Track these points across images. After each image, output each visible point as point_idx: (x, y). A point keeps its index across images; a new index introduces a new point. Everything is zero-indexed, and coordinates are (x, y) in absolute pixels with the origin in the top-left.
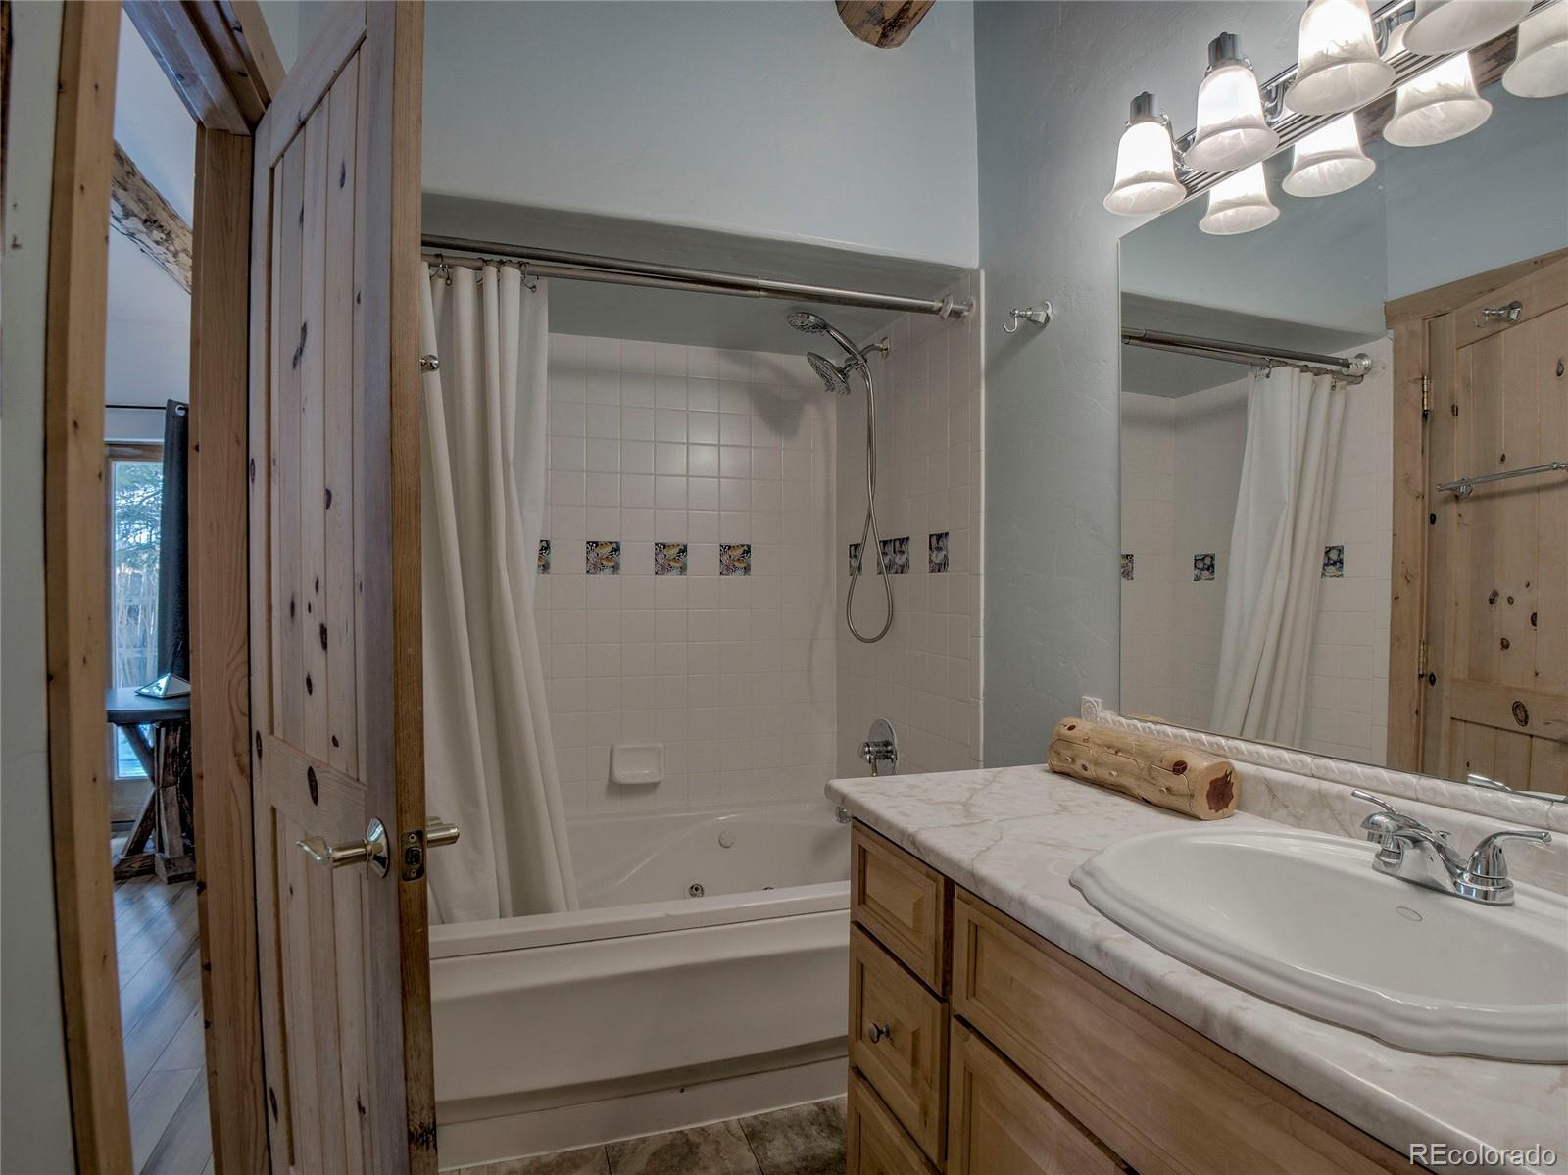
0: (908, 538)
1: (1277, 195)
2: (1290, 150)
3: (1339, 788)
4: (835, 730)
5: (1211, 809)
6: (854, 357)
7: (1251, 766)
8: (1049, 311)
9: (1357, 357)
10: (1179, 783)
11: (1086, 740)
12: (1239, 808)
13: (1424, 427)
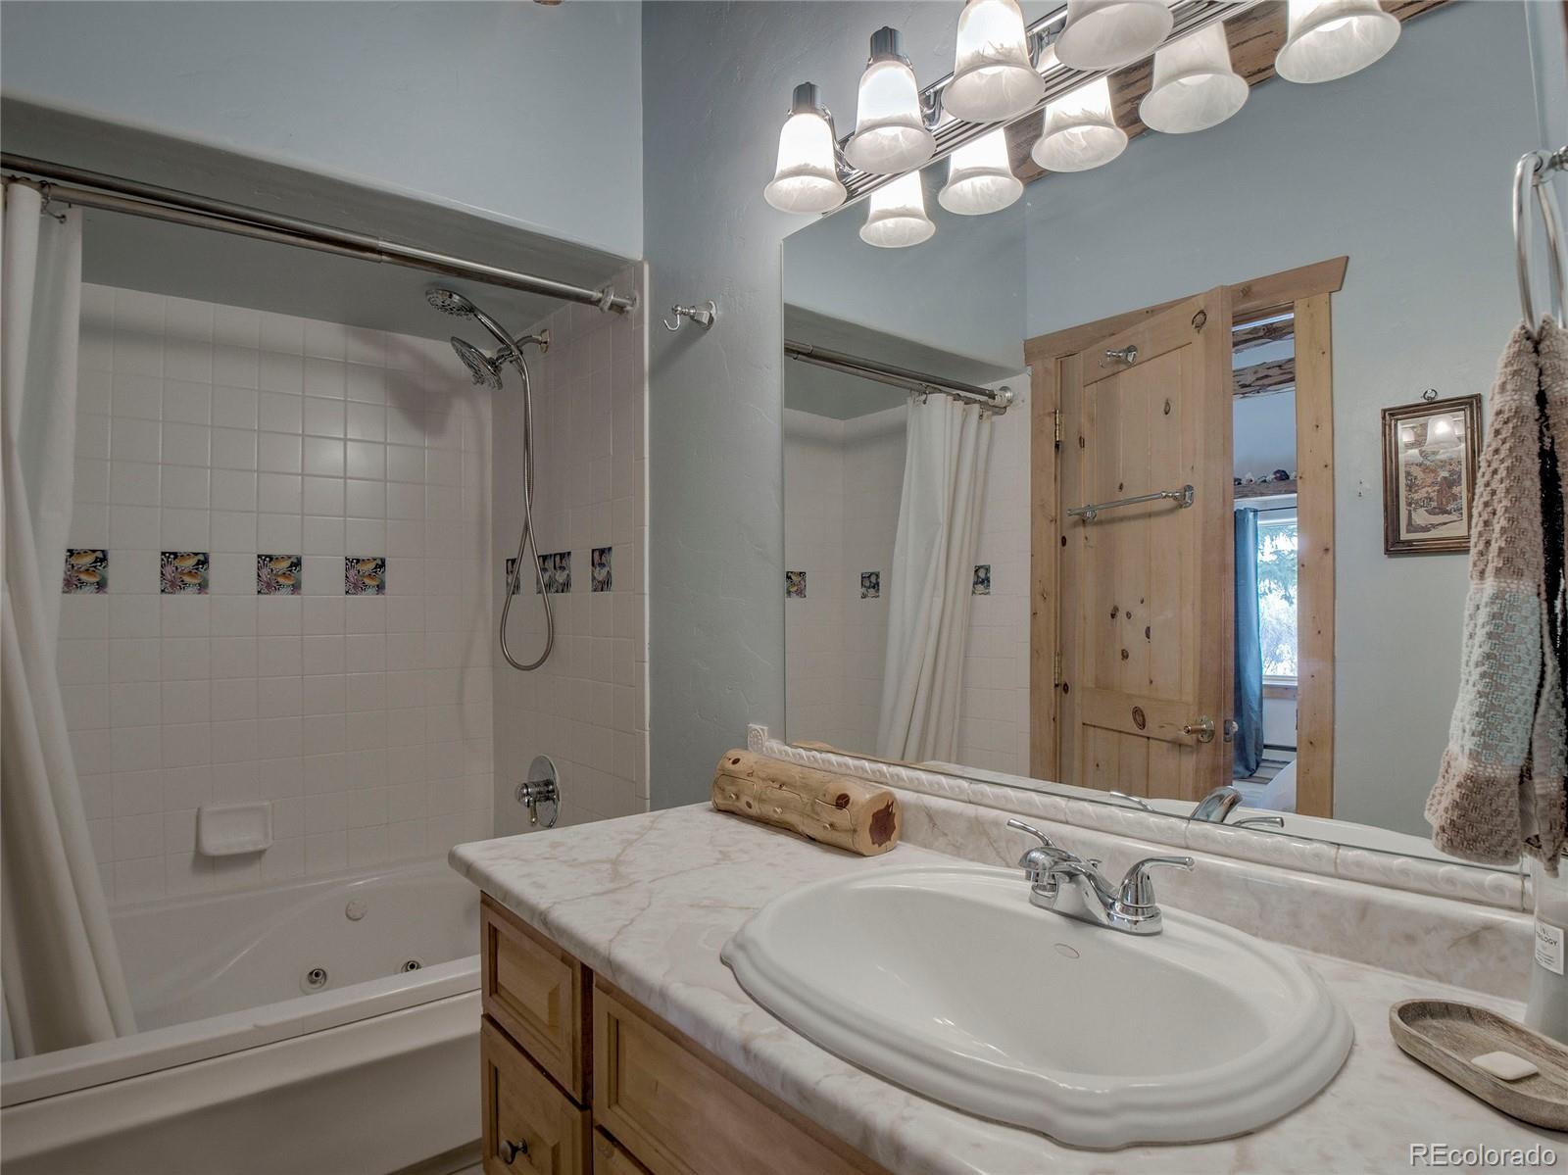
0: (569, 553)
1: (934, 210)
2: (946, 161)
3: (995, 813)
4: (492, 770)
5: (874, 843)
6: (508, 347)
7: (911, 793)
8: (713, 312)
9: (1001, 389)
10: (843, 817)
11: (750, 775)
12: (901, 838)
13: (1056, 457)
